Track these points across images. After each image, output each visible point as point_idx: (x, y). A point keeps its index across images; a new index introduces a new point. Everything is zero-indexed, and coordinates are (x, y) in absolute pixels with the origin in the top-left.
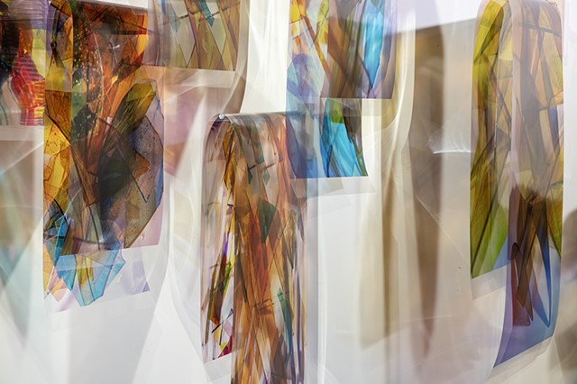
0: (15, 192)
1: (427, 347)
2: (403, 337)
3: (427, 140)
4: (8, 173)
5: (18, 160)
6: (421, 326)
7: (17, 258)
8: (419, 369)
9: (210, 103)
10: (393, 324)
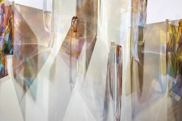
0: (32, 64)
1: (141, 95)
2: (135, 93)
3: (141, 50)
4: (30, 60)
5: (33, 56)
6: (139, 91)
7: (33, 81)
8: (139, 100)
9: (87, 42)
10: (133, 90)
